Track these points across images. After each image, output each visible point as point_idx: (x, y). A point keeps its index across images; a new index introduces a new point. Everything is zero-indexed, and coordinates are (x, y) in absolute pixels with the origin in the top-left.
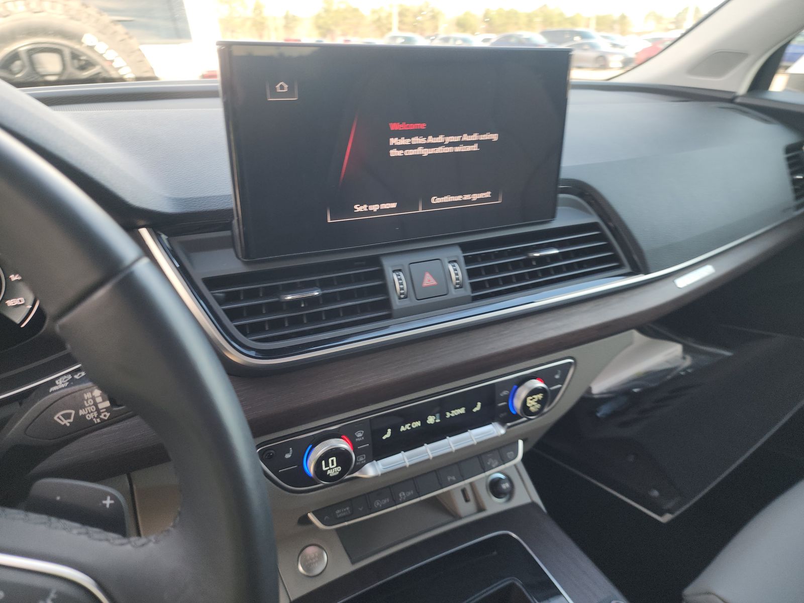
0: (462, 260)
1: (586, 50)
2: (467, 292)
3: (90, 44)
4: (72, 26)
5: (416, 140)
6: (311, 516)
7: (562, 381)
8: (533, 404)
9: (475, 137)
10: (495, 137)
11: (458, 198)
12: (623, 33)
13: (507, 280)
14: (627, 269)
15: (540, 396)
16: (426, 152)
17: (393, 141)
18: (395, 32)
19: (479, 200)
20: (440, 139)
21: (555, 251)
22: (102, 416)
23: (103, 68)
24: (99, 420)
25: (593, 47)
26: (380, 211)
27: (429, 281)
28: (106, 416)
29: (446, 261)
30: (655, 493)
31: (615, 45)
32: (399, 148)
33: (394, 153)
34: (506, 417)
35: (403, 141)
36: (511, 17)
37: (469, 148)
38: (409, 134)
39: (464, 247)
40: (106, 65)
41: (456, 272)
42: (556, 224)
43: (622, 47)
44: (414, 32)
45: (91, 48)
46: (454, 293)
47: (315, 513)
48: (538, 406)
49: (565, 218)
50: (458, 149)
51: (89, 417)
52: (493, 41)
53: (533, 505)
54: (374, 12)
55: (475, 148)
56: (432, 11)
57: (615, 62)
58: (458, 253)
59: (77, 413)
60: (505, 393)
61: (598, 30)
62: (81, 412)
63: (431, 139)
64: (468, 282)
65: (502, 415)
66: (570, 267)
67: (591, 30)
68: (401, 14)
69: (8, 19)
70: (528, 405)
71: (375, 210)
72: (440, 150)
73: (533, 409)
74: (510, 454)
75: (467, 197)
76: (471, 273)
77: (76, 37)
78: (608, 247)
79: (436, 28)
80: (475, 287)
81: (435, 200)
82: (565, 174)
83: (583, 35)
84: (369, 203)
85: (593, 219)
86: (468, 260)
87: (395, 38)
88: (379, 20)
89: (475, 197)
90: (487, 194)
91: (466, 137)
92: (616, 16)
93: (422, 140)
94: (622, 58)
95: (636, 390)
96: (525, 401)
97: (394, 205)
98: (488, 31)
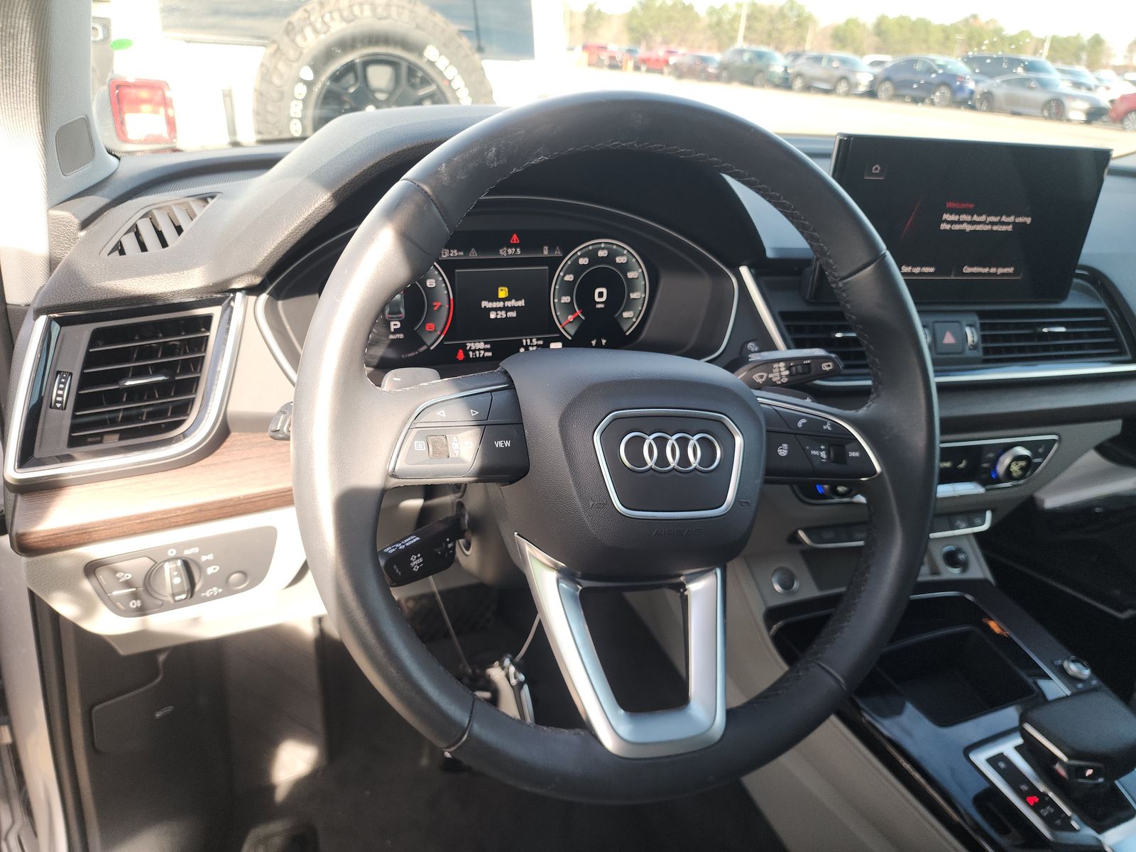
0: (978, 325)
1: (1031, 88)
2: (979, 354)
3: (432, 60)
4: (416, 35)
5: (964, 217)
6: (802, 534)
7: (1044, 456)
8: (1015, 468)
9: (1011, 219)
10: (1028, 220)
11: (986, 270)
12: (1093, 66)
13: (1009, 350)
14: (1129, 357)
15: (1023, 463)
16: (968, 228)
17: (946, 216)
18: (740, 44)
19: (1003, 274)
20: (983, 218)
21: (1062, 329)
22: (782, 380)
23: (438, 87)
24: (779, 383)
25: (1043, 85)
26: (921, 274)
27: (949, 339)
28: (785, 380)
29: (964, 324)
30: (1117, 592)
31: (1078, 85)
32: (948, 222)
33: (944, 226)
34: (988, 479)
35: (954, 218)
36: (919, 30)
37: (1004, 228)
38: (959, 212)
39: (982, 314)
40: (444, 85)
41: (972, 336)
42: (1066, 305)
43: (1089, 89)
44: (768, 44)
45: (432, 64)
46: (969, 353)
47: (806, 531)
48: (1020, 473)
49: (1073, 302)
50: (995, 228)
51: (774, 380)
52: (888, 65)
53: (985, 581)
54: (712, 12)
55: (1010, 228)
56: (799, 16)
57: (1077, 110)
58: (976, 319)
59: (768, 376)
60: (991, 455)
61: (1052, 58)
62: (770, 376)
63: (976, 218)
64: (981, 345)
65: (984, 476)
66: (1069, 347)
67: (1042, 58)
68: (751, 17)
69: (352, 24)
70: (1011, 470)
71: (916, 272)
72: (979, 227)
73: (1015, 474)
74: (978, 521)
75: (993, 270)
76: (984, 338)
77: (418, 49)
78: (1113, 333)
79: (802, 40)
80: (986, 351)
81: (967, 270)
82: (1083, 260)
83: (1030, 67)
84: (914, 266)
85: (1101, 305)
86: (983, 327)
87: (741, 52)
88: (719, 23)
89: (1000, 271)
90: (1011, 270)
91: (1004, 219)
92: (1086, 37)
93: (968, 218)
94: (1085, 106)
95: (1098, 510)
96: (1009, 466)
97: (932, 270)
98: (878, 50)
